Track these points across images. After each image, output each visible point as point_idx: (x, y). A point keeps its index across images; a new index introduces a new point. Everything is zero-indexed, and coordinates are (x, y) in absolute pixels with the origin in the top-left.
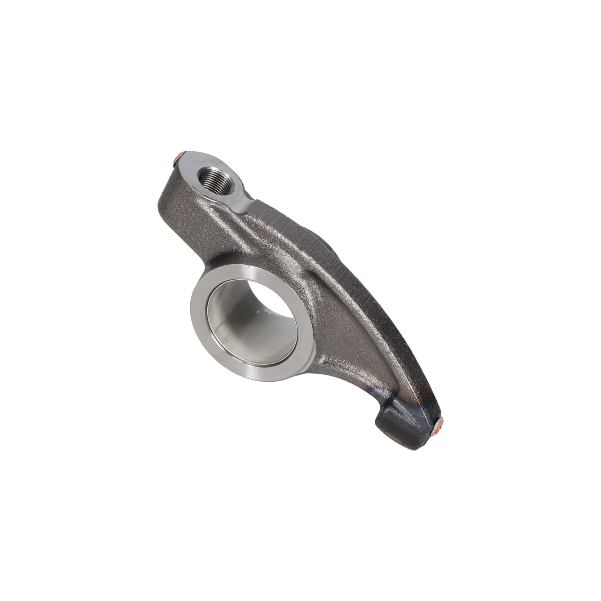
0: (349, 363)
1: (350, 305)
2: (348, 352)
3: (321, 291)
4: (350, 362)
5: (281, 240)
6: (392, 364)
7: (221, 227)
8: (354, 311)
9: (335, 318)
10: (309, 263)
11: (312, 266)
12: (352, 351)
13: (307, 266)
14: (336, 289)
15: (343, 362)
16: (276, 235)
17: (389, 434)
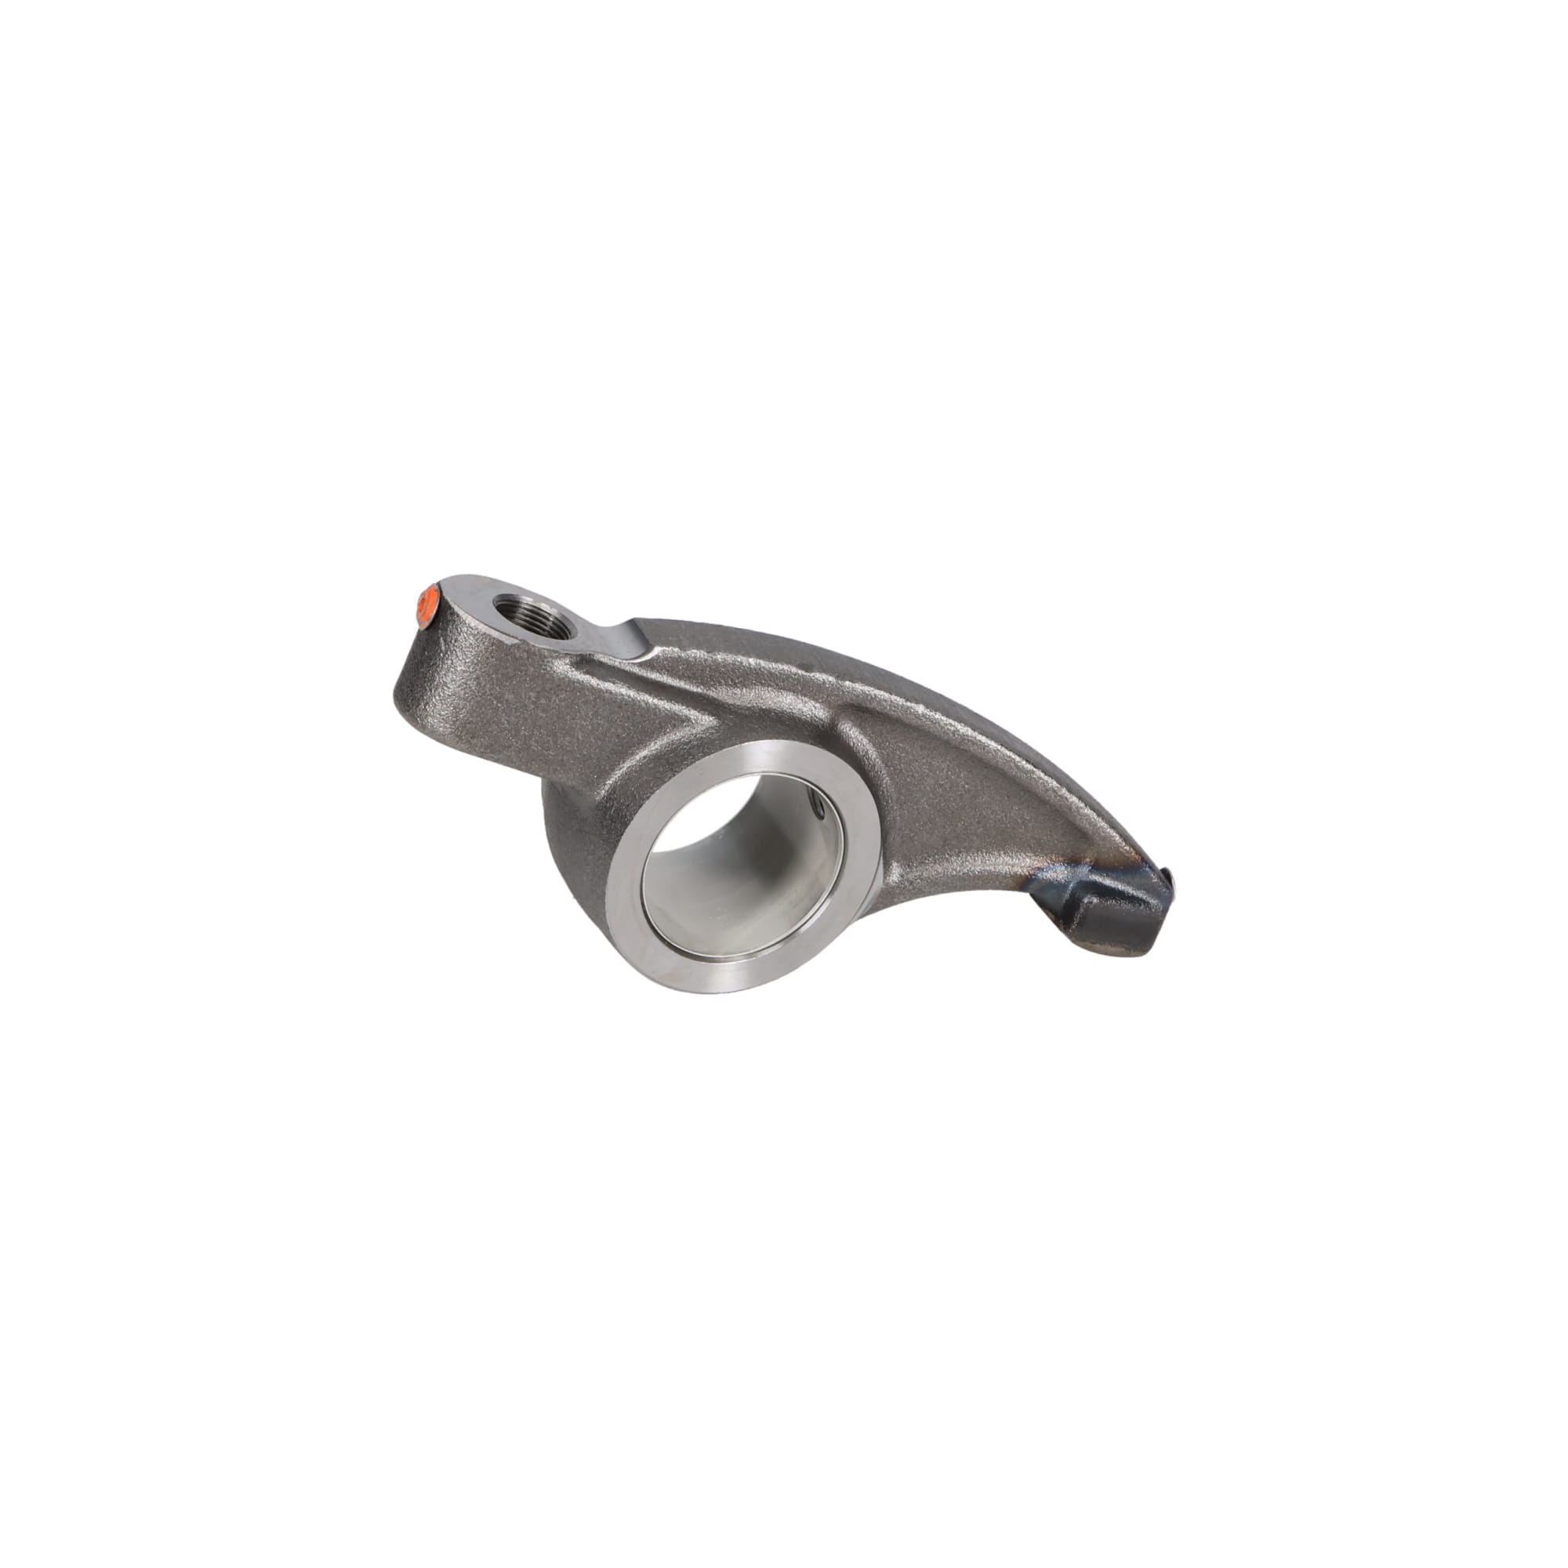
0: (960, 852)
1: (954, 733)
2: (955, 831)
3: (870, 736)
4: (962, 850)
5: (760, 669)
6: (1070, 809)
7: (626, 697)
8: (966, 741)
9: (912, 776)
10: (838, 688)
11: (849, 692)
12: (964, 825)
13: (837, 696)
14: (915, 715)
15: (947, 856)
16: (744, 664)
17: (1101, 944)
